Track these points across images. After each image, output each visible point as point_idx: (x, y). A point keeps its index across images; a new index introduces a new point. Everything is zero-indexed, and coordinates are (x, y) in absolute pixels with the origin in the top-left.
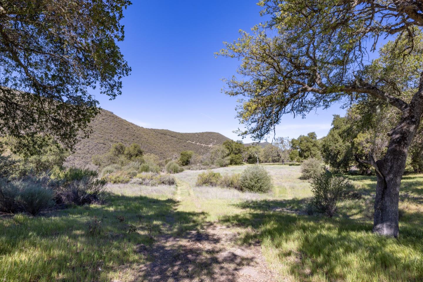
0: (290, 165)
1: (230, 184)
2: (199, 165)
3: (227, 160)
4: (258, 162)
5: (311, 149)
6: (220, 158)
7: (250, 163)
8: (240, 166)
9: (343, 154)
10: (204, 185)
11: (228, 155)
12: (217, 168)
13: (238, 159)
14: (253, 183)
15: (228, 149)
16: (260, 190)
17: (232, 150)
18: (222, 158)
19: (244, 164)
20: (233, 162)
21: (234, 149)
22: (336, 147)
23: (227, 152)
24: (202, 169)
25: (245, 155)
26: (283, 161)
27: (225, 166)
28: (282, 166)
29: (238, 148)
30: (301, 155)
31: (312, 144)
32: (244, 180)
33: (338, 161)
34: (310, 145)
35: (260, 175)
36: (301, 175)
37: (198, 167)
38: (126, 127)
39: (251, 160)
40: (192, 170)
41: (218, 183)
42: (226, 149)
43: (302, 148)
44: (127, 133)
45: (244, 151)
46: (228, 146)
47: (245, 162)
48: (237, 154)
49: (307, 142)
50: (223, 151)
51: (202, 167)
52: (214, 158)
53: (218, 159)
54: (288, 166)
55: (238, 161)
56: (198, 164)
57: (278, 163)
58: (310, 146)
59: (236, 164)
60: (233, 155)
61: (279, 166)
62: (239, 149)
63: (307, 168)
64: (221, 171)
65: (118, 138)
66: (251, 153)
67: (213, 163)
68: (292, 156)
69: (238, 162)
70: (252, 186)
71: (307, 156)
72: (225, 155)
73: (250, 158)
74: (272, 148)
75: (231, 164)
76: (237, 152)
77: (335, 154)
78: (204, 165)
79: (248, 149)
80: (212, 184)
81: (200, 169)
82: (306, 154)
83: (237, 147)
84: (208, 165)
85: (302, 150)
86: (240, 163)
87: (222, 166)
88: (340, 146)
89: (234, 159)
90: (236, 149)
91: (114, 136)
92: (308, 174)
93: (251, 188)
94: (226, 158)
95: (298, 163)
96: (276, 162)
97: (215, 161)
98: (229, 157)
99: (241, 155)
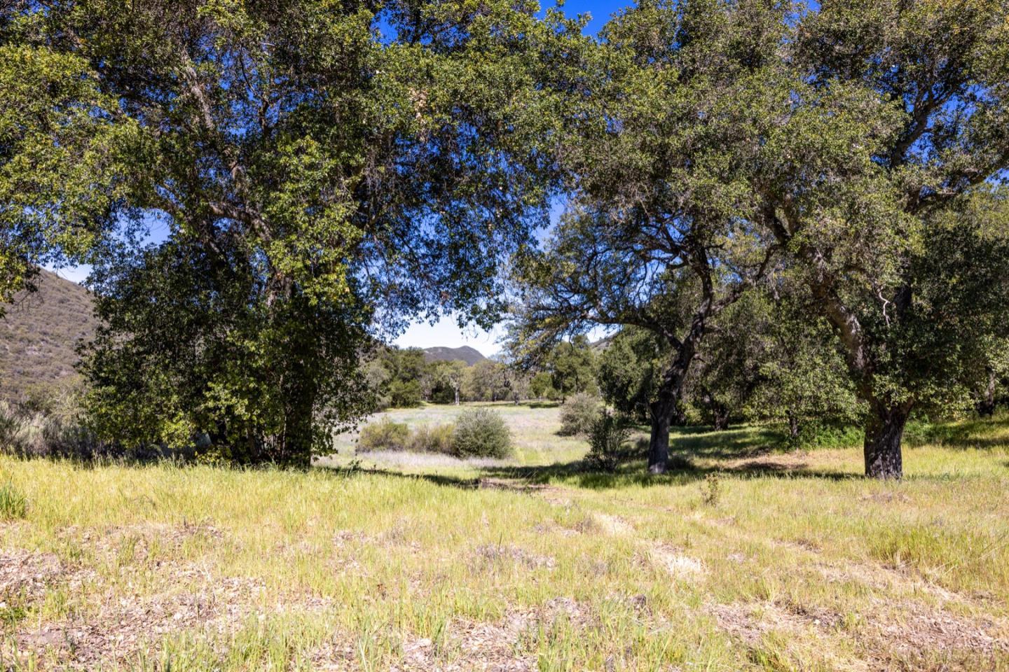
0: (533, 406)
1: (433, 446)
3: (384, 396)
4: (457, 399)
5: (578, 371)
7: (437, 403)
8: (417, 410)
9: (638, 385)
10: (376, 449)
13: (410, 392)
14: (480, 442)
15: (387, 367)
16: (494, 452)
17: (396, 371)
19: (423, 405)
20: (399, 401)
21: (401, 370)
22: (626, 371)
23: (386, 375)
25: (425, 384)
26: (516, 398)
27: (379, 410)
28: (515, 409)
29: (410, 366)
30: (556, 385)
31: (581, 360)
32: (463, 436)
33: (629, 398)
34: (576, 362)
36: (559, 426)
38: (60, 296)
39: (441, 395)
41: (408, 443)
42: (383, 369)
43: (560, 368)
45: (425, 373)
46: (385, 361)
47: (424, 399)
48: (409, 381)
49: (571, 355)
50: (375, 374)
54: (528, 409)
55: (411, 397)
57: (502, 402)
58: (576, 365)
59: (406, 404)
60: (398, 383)
61: (508, 409)
62: (414, 369)
63: (572, 412)
66: (440, 379)
68: (538, 385)
69: (411, 400)
70: (478, 447)
71: (568, 385)
72: (380, 382)
73: (437, 389)
74: (493, 367)
75: (393, 405)
76: (408, 375)
77: (623, 385)
79: (435, 369)
80: (393, 447)
82: (567, 382)
83: (408, 364)
85: (560, 374)
86: (416, 403)
88: (633, 369)
89: (401, 392)
90: (406, 367)
92: (574, 425)
93: (476, 451)
95: (548, 402)
96: (498, 399)
98: (390, 389)
99: (417, 383)
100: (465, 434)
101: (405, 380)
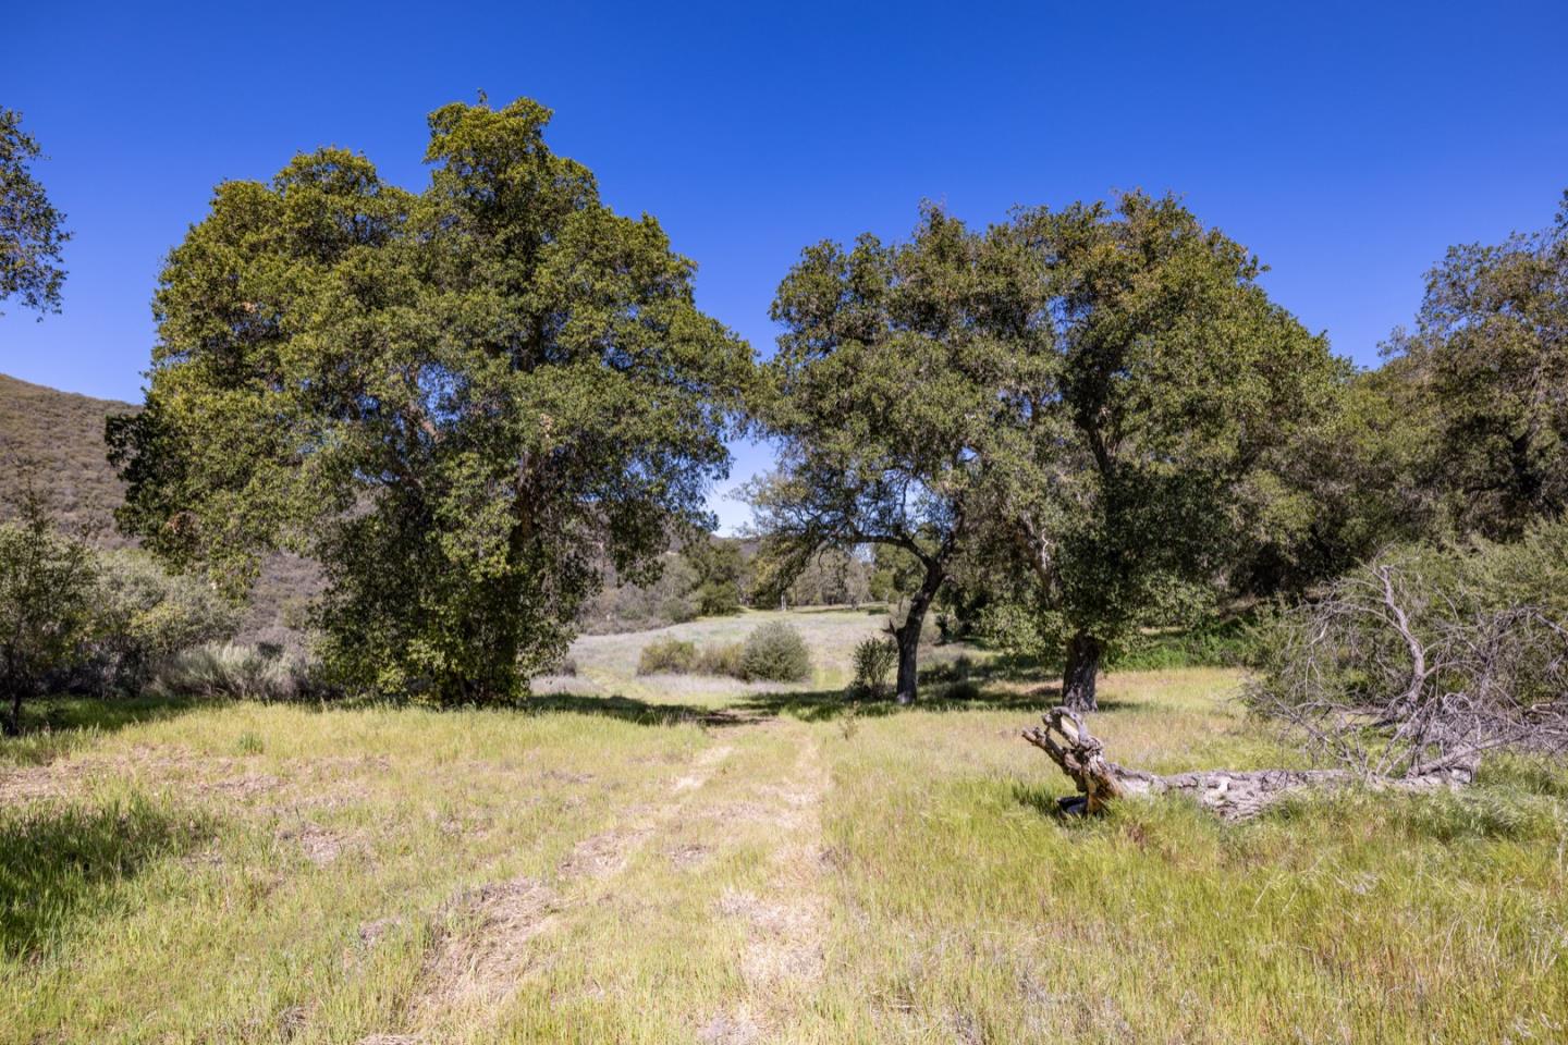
0: (872, 612)
1: (719, 667)
2: (612, 620)
3: (693, 602)
4: (784, 604)
6: (672, 596)
7: (760, 608)
8: (732, 619)
10: (657, 672)
11: (695, 587)
12: (666, 625)
13: (724, 597)
14: (770, 663)
15: (696, 567)
16: (785, 676)
17: (708, 572)
18: (680, 597)
19: (742, 612)
20: (711, 608)
21: (713, 569)
23: (694, 577)
24: (621, 631)
25: (746, 585)
26: (853, 602)
27: (687, 620)
28: (849, 616)
29: (724, 565)
32: (751, 657)
35: (785, 644)
37: (609, 625)
39: (764, 598)
40: (591, 634)
41: (693, 665)
42: (690, 570)
43: (902, 565)
45: (743, 572)
46: (694, 559)
47: (745, 603)
48: (723, 582)
50: (681, 577)
51: (622, 623)
52: (653, 597)
53: (666, 599)
54: (864, 615)
55: (726, 603)
56: (608, 617)
57: (840, 606)
59: (720, 612)
60: (710, 586)
62: (729, 568)
64: (681, 633)
67: (651, 612)
68: (876, 587)
69: (726, 607)
70: (768, 670)
72: (687, 585)
73: (760, 592)
75: (705, 613)
76: (723, 576)
78: (626, 618)
80: (677, 669)
81: (617, 633)
83: (721, 562)
84: (640, 618)
85: (902, 572)
86: (735, 611)
87: (679, 620)
89: (713, 597)
90: (719, 567)
93: (765, 674)
94: (690, 597)
96: (836, 602)
97: (658, 605)
98: (700, 593)
99: (733, 586)
100: (753, 654)
101: (718, 582)
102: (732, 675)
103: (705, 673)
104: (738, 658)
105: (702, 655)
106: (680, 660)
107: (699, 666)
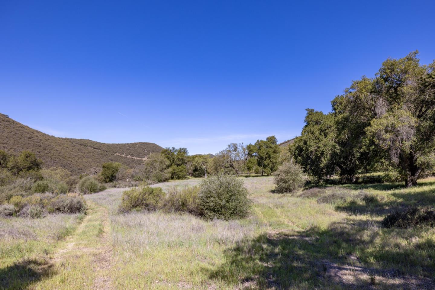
0: (247, 177)
2: (129, 181)
3: (167, 173)
4: (206, 174)
5: (272, 156)
6: (157, 171)
7: (195, 177)
8: (184, 180)
11: (168, 167)
12: (154, 183)
13: (181, 171)
15: (168, 159)
17: (173, 161)
18: (161, 171)
19: (188, 178)
20: (174, 176)
21: (176, 160)
22: (319, 147)
23: (168, 162)
24: (132, 186)
25: (189, 167)
26: (237, 173)
27: (164, 181)
29: (180, 158)
30: (259, 164)
31: (273, 150)
32: (207, 198)
33: (322, 165)
34: (271, 151)
37: (127, 183)
38: (29, 136)
39: (197, 173)
40: (118, 187)
41: (160, 204)
42: (166, 159)
43: (262, 155)
44: (29, 144)
45: (189, 161)
46: (167, 155)
47: (189, 175)
48: (180, 166)
49: (267, 147)
50: (161, 162)
51: (133, 183)
52: (149, 171)
53: (155, 172)
55: (182, 174)
56: (127, 180)
58: (271, 153)
59: (179, 178)
60: (174, 167)
62: (182, 159)
65: (15, 150)
66: (197, 164)
67: (148, 178)
68: (250, 164)
69: (181, 176)
71: (267, 164)
72: (165, 166)
73: (196, 170)
74: (224, 156)
75: (172, 178)
76: (180, 163)
77: (316, 157)
78: (136, 180)
79: (193, 160)
81: (129, 186)
82: (265, 163)
83: (179, 156)
84: (142, 180)
85: (261, 158)
86: (184, 177)
87: (160, 181)
88: (325, 146)
89: (176, 171)
90: (179, 159)
91: (9, 148)
92: (285, 185)
93: (219, 211)
94: (166, 171)
95: (254, 175)
97: (152, 175)
98: (170, 169)
99: (184, 167)
100: (209, 195)
101: (178, 165)
102: (191, 212)
103: (168, 211)
104: (194, 198)
105: (167, 197)
106: (151, 201)
107: (165, 205)
